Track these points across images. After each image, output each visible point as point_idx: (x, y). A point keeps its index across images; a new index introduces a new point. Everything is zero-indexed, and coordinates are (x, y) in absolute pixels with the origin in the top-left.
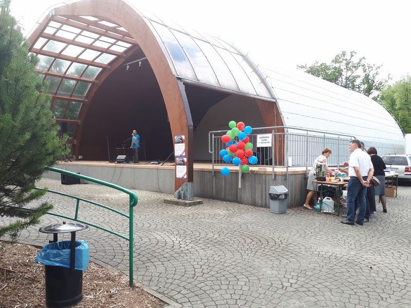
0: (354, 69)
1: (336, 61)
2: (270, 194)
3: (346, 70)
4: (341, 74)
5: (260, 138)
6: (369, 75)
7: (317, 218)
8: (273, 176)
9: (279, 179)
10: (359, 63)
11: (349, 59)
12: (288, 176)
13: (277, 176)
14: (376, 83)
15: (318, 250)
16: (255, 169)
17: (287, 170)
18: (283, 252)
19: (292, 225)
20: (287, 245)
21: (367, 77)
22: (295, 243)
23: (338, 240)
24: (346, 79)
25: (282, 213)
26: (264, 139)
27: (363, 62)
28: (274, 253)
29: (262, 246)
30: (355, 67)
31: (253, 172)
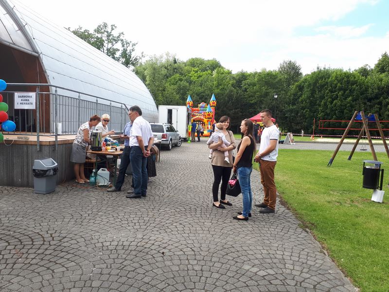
0: (114, 43)
1: (98, 31)
2: (34, 170)
3: (107, 42)
4: (103, 45)
5: (19, 97)
6: (126, 50)
7: (92, 194)
8: (38, 147)
9: (46, 150)
10: (118, 37)
11: (109, 31)
12: (57, 146)
13: (43, 147)
14: (132, 59)
15: (101, 240)
16: (13, 137)
17: (56, 138)
18: (56, 253)
19: (64, 208)
20: (60, 241)
21: (125, 51)
22: (71, 236)
23: (120, 220)
24: (107, 50)
25: (50, 192)
26: (26, 98)
27: (121, 37)
28: (42, 259)
29: (24, 251)
30: (115, 40)
31: (8, 142)
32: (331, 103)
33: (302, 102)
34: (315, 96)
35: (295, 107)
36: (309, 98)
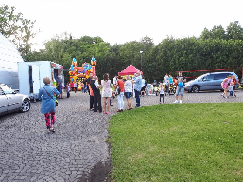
4: (6, 23)
6: (27, 27)
10: (18, 16)
11: (11, 12)
14: (32, 33)
24: (10, 26)
32: (179, 59)
33: (158, 60)
34: (167, 55)
35: (153, 64)
36: (162, 57)
